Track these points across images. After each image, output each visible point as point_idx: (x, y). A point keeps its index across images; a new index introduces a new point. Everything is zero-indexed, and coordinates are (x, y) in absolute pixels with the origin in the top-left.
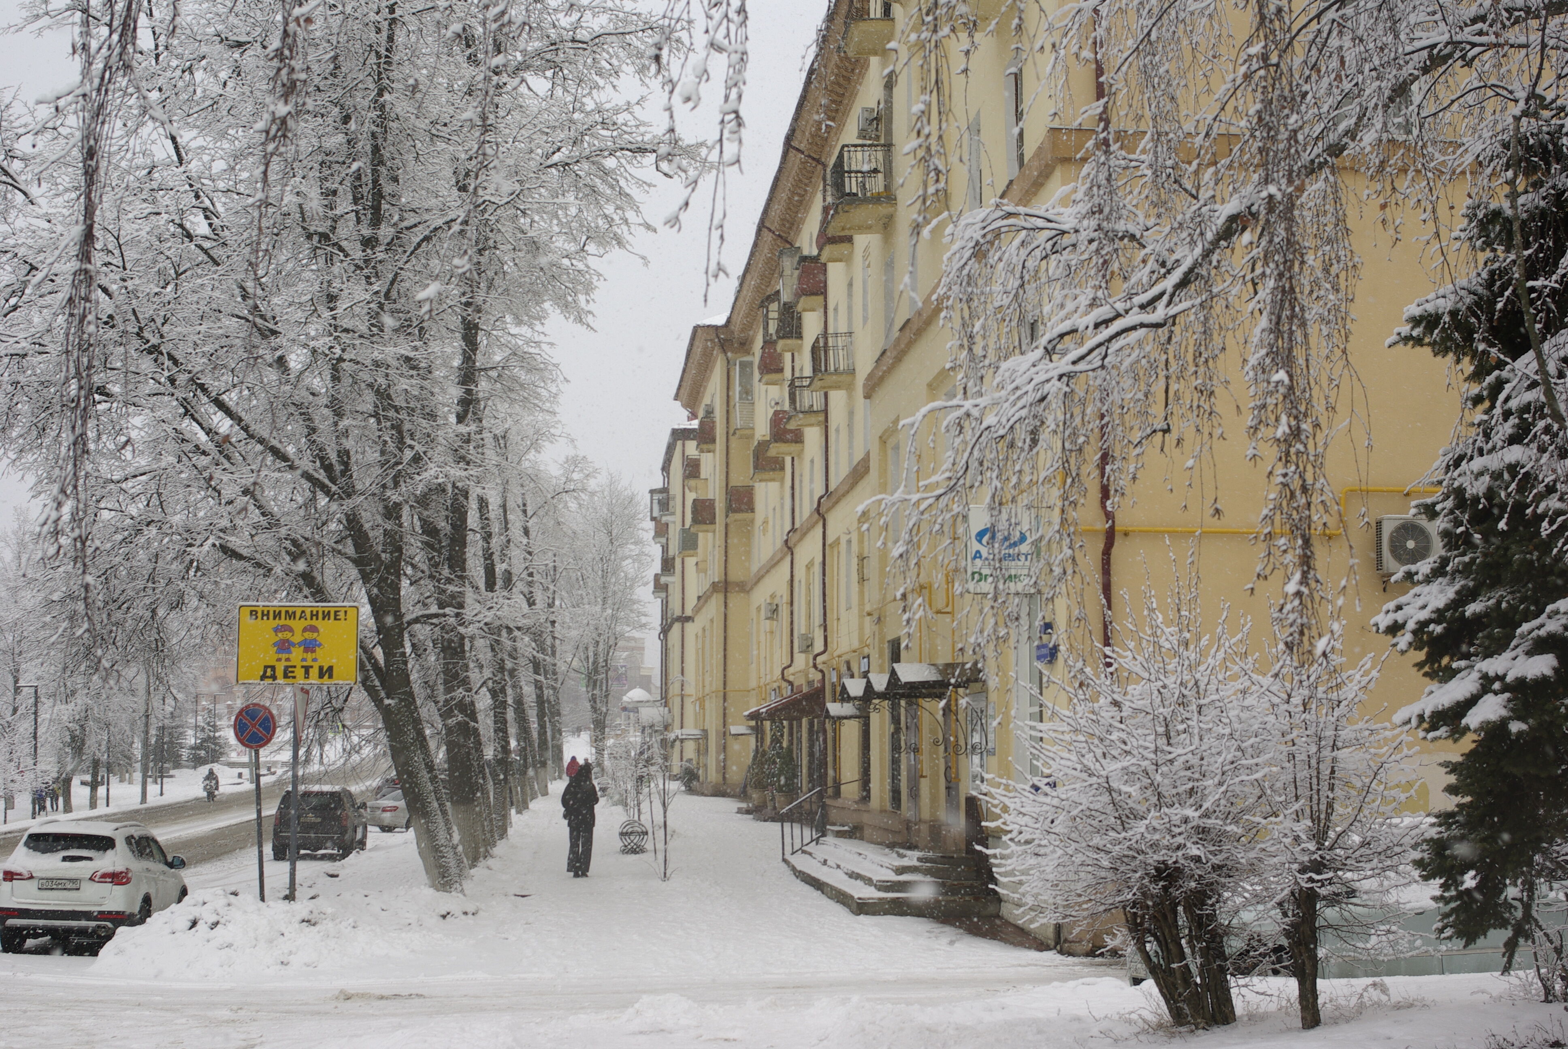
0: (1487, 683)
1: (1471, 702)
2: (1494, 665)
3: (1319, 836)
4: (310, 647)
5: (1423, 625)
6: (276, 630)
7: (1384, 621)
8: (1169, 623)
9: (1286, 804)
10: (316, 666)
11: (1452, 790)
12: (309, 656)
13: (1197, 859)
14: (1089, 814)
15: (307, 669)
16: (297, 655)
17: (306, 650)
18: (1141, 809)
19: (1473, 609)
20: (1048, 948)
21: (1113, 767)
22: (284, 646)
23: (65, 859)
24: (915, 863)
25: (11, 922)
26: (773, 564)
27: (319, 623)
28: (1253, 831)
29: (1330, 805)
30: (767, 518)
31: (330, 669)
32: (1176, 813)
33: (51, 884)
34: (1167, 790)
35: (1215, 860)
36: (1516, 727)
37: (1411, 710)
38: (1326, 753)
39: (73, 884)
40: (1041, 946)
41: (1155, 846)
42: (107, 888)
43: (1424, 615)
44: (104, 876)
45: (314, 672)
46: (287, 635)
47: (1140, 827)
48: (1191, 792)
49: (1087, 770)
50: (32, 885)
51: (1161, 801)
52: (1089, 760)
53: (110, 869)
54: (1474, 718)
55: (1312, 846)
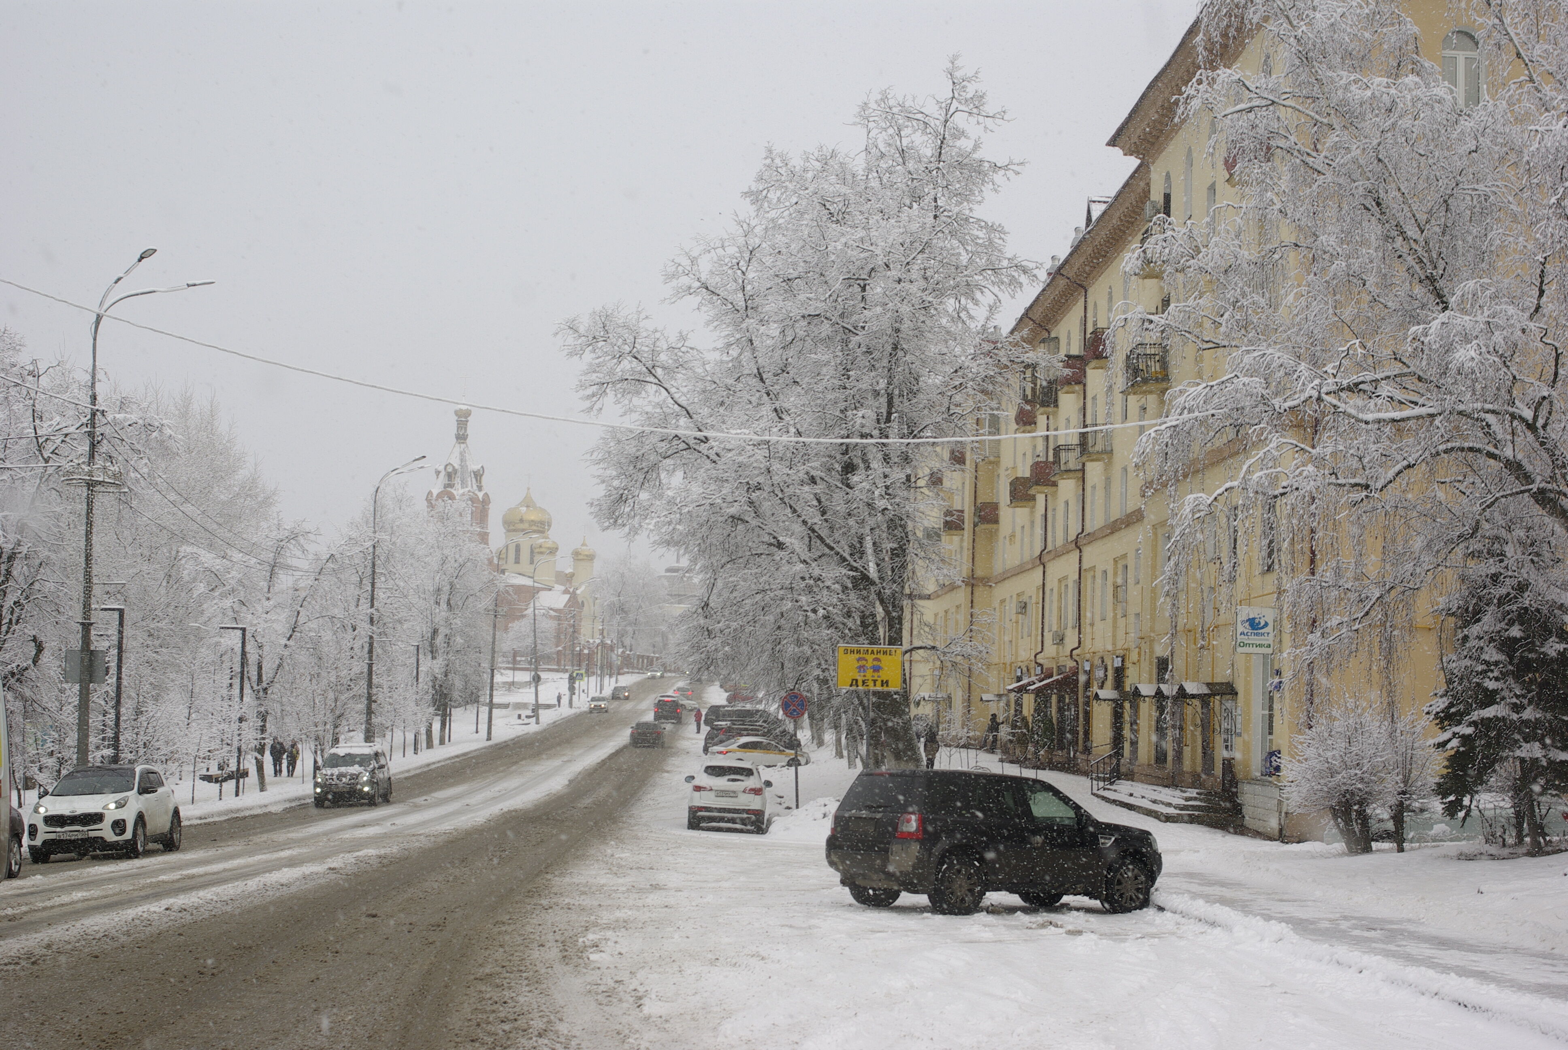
0: (1454, 735)
1: (1449, 740)
2: (1456, 729)
3: (1405, 781)
4: (877, 669)
5: (1438, 713)
6: (859, 660)
7: (1426, 710)
8: (1351, 697)
9: (1393, 769)
10: (880, 680)
11: (1446, 767)
12: (876, 674)
13: (1360, 789)
14: (1320, 771)
15: (875, 681)
16: (869, 674)
17: (874, 671)
18: (1339, 770)
19: (1453, 710)
20: (1275, 840)
21: (1329, 754)
22: (861, 668)
23: (729, 780)
24: (1195, 795)
25: (700, 814)
26: (1020, 570)
27: (880, 656)
28: (1382, 780)
29: (1410, 771)
30: (1014, 532)
31: (887, 682)
32: (1353, 772)
33: (722, 793)
34: (1348, 763)
35: (1367, 790)
36: (1462, 749)
37: (1431, 742)
38: (1409, 751)
39: (733, 794)
40: (1270, 838)
41: (1344, 784)
42: (752, 796)
43: (1438, 710)
44: (751, 790)
45: (879, 683)
46: (864, 662)
47: (1339, 777)
48: (1358, 765)
49: (1319, 755)
50: (712, 795)
51: (1346, 768)
52: (1321, 751)
53: (753, 787)
54: (1449, 746)
55: (1402, 785)
